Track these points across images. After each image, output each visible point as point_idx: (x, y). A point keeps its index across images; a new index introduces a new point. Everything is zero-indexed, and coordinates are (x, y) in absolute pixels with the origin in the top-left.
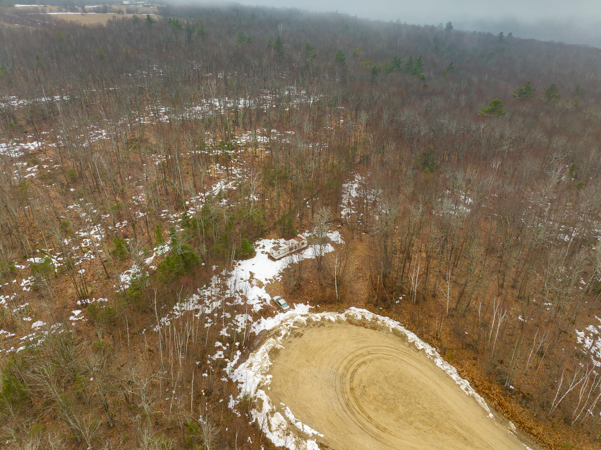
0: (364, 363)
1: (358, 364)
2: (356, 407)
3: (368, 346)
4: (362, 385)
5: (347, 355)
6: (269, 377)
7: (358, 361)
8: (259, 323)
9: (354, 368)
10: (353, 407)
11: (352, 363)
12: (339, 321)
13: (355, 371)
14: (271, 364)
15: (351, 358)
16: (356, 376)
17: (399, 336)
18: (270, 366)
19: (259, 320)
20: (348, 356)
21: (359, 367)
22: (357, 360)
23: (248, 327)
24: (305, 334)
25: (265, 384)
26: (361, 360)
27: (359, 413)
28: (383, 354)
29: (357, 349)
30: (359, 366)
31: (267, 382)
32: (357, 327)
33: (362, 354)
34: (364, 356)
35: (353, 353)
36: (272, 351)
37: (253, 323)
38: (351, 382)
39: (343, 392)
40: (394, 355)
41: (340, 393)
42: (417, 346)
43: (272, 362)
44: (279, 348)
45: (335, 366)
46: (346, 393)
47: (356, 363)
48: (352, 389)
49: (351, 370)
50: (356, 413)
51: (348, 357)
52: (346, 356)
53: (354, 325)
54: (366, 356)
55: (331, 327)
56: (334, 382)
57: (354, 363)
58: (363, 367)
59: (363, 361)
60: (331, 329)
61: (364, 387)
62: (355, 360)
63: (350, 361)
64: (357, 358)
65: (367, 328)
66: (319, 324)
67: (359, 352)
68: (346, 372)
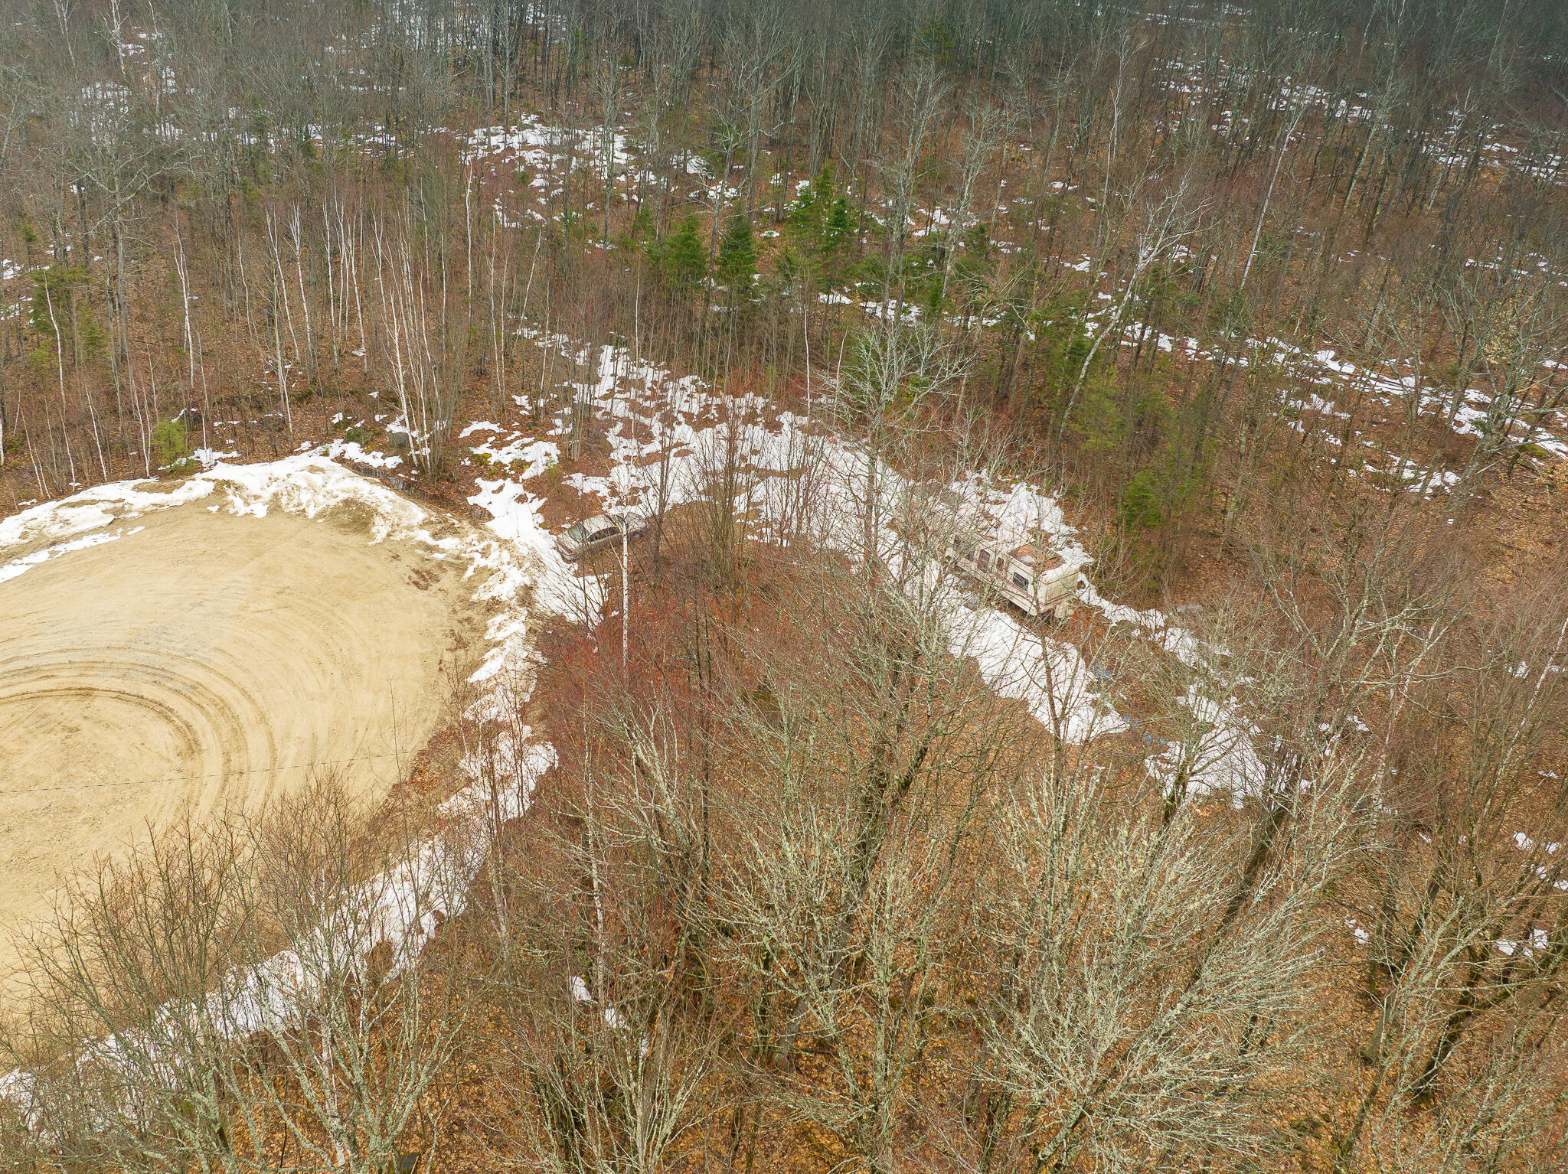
1: (195, 727)
4: (85, 725)
5: (260, 702)
6: (260, 510)
7: (209, 728)
8: (521, 499)
11: (211, 710)
13: (165, 713)
14: (311, 513)
16: (140, 712)
18: (304, 511)
19: (530, 496)
20: (252, 701)
21: (178, 728)
22: (217, 728)
23: (497, 472)
25: (231, 497)
26: (209, 740)
29: (277, 736)
31: (238, 502)
32: (410, 756)
33: (242, 747)
35: (263, 719)
36: (358, 509)
37: (516, 481)
38: (120, 696)
39: (91, 665)
41: (91, 659)
43: (321, 515)
44: (374, 530)
46: (81, 675)
47: (199, 722)
48: (87, 692)
52: (256, 695)
53: (425, 746)
54: (221, 760)
55: (441, 670)
56: (148, 647)
57: (208, 715)
58: (170, 740)
59: (204, 747)
60: (425, 665)
61: (71, 730)
62: (221, 720)
63: (222, 705)
64: (226, 729)
65: (397, 787)
66: (466, 636)
67: (256, 741)
68: (179, 686)
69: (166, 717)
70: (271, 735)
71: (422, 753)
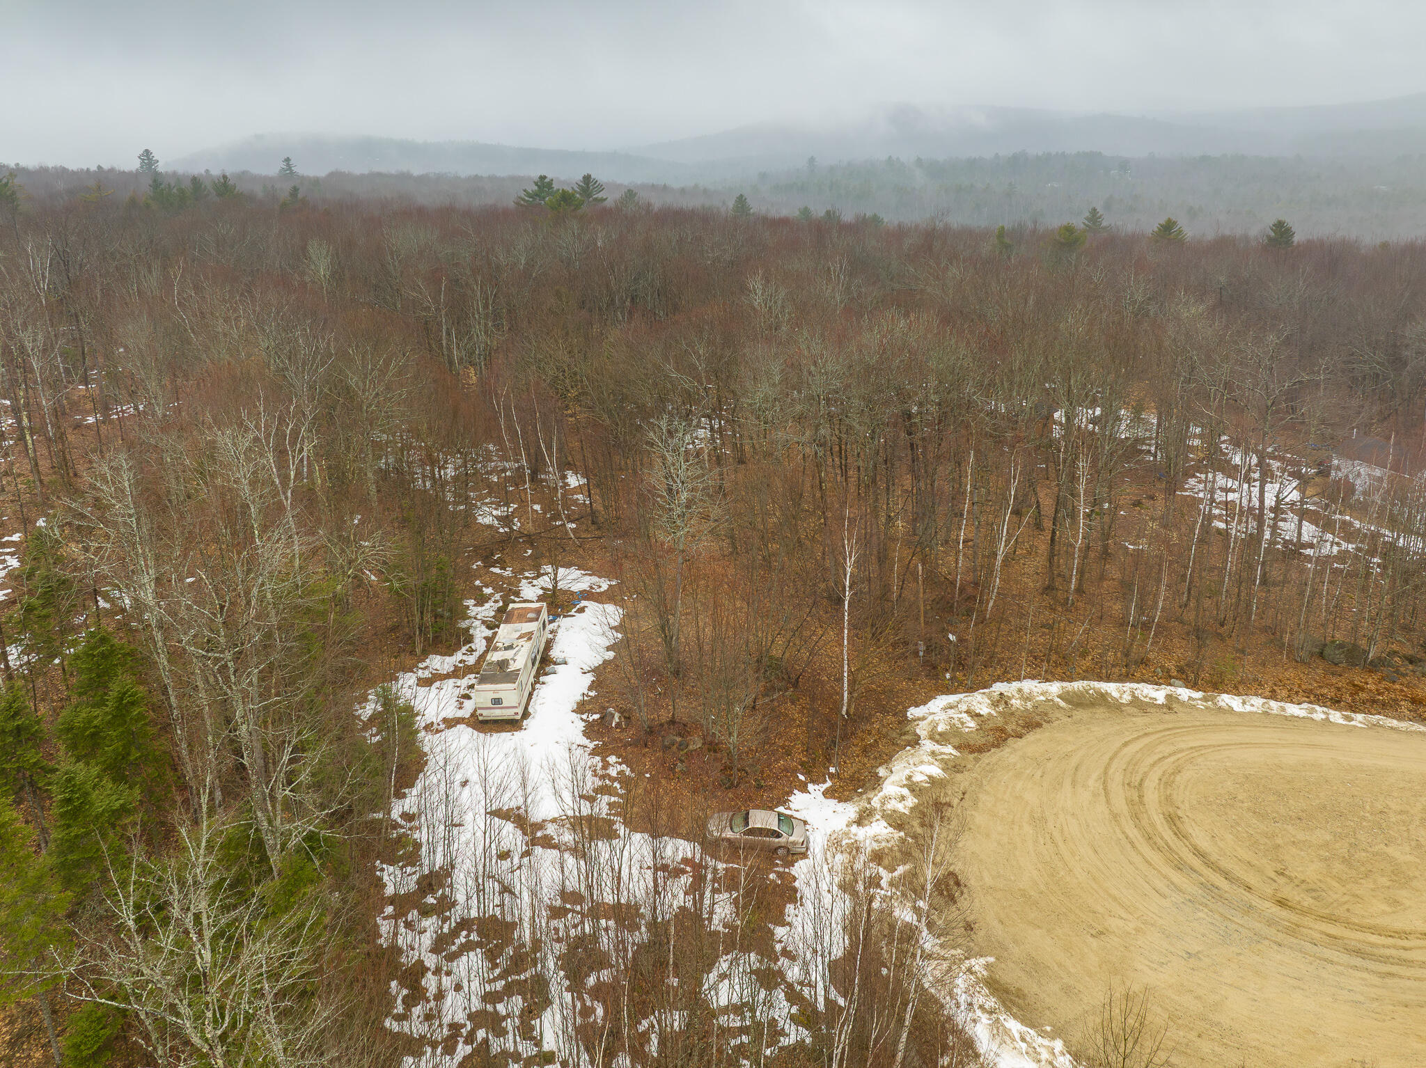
0: (1172, 820)
1: (1171, 833)
2: (1374, 939)
3: (1106, 773)
4: (1271, 874)
5: (1118, 831)
7: (1159, 828)
9: (1185, 849)
10: (1373, 945)
11: (1161, 843)
12: (953, 767)
13: (1200, 854)
15: (1135, 831)
16: (1224, 866)
17: (1092, 704)
20: (1124, 833)
21: (1185, 837)
22: (1153, 826)
24: (957, 868)
26: (1159, 820)
27: (1405, 949)
28: (1153, 765)
29: (1103, 798)
30: (1180, 834)
32: (1007, 749)
33: (1130, 803)
34: (1142, 803)
35: (1115, 817)
38: (1247, 887)
39: (1293, 931)
40: (1166, 749)
41: (1293, 940)
42: (1147, 700)
45: (1160, 885)
46: (1298, 926)
47: (1168, 835)
48: (1283, 904)
49: (1196, 862)
50: (1405, 955)
51: (1131, 836)
52: (1121, 836)
53: (993, 750)
54: (1145, 799)
55: (964, 794)
56: (1234, 926)
57: (1162, 838)
58: (1191, 831)
59: (1161, 816)
60: (975, 802)
61: (1282, 874)
62: (1149, 830)
63: (1151, 842)
64: (1145, 822)
65: (1020, 736)
66: (930, 811)
67: (1120, 804)
68: (1194, 875)
69: (1198, 850)
70: (1108, 802)
71: (998, 746)
